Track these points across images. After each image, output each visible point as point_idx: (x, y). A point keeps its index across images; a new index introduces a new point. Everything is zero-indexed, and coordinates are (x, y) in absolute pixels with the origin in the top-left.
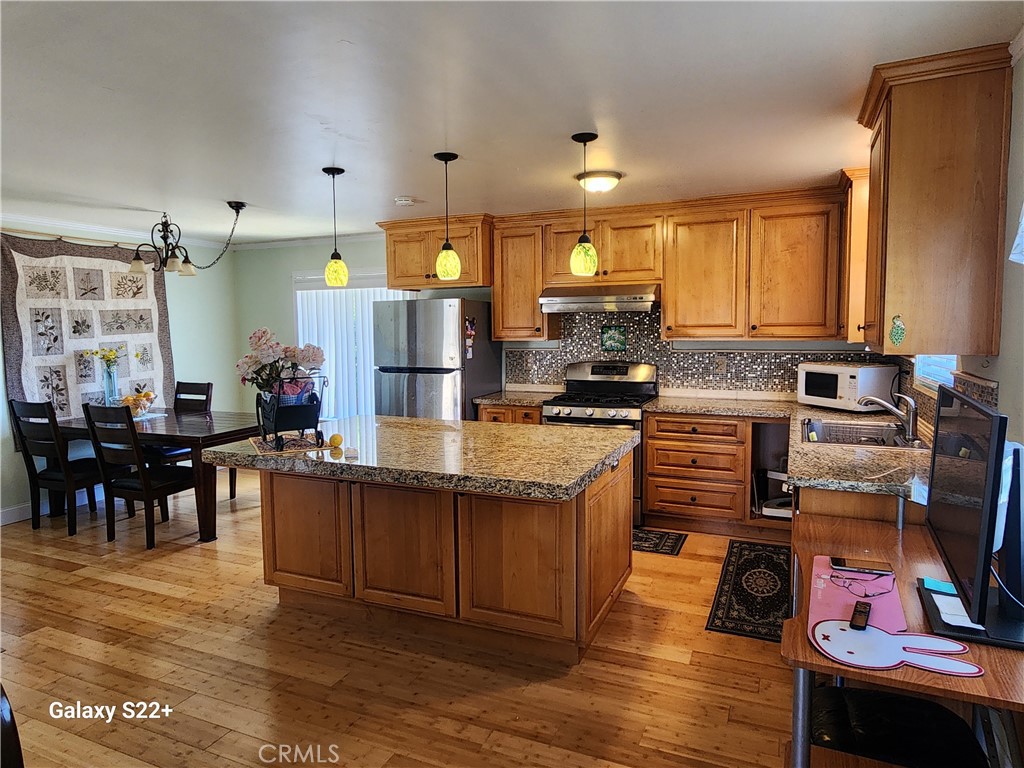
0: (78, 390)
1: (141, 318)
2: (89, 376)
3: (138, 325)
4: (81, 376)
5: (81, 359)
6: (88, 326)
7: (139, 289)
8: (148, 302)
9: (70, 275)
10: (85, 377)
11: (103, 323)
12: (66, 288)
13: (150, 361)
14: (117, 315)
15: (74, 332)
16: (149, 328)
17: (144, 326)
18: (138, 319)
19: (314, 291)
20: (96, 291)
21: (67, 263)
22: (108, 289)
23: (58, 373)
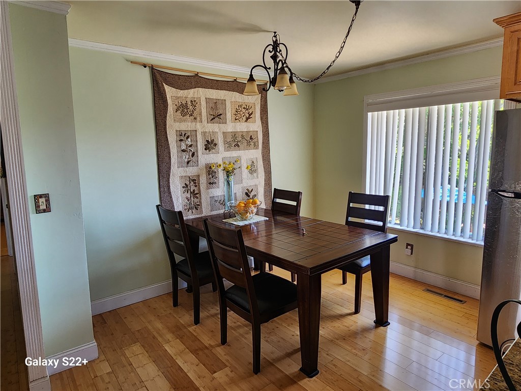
0: (208, 194)
1: (251, 138)
2: (215, 183)
3: (248, 144)
4: (210, 183)
5: (210, 171)
6: (215, 145)
7: (250, 115)
8: (256, 126)
9: (203, 103)
10: (212, 184)
11: (225, 142)
12: (200, 114)
13: (255, 171)
14: (234, 135)
15: (206, 149)
16: (256, 146)
17: (253, 144)
18: (249, 139)
20: (221, 117)
21: (202, 94)
22: (229, 115)
23: (195, 181)
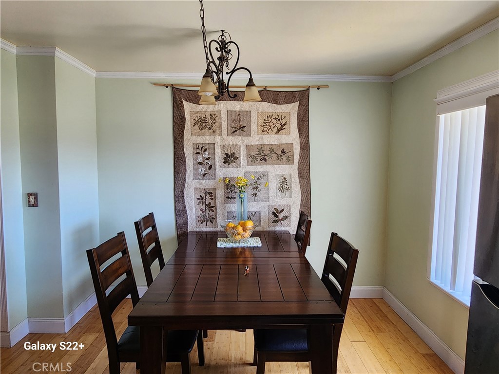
0: (225, 208)
1: (283, 151)
2: (234, 198)
3: (279, 158)
4: (228, 198)
5: (230, 187)
6: (236, 158)
7: (282, 126)
8: (291, 137)
9: (224, 116)
10: (231, 198)
11: (249, 156)
12: (220, 127)
13: (288, 189)
14: (261, 148)
15: (224, 162)
16: (290, 160)
17: (285, 158)
18: (280, 152)
19: (460, 112)
20: (245, 129)
21: (223, 107)
22: (255, 126)
23: (211, 194)
